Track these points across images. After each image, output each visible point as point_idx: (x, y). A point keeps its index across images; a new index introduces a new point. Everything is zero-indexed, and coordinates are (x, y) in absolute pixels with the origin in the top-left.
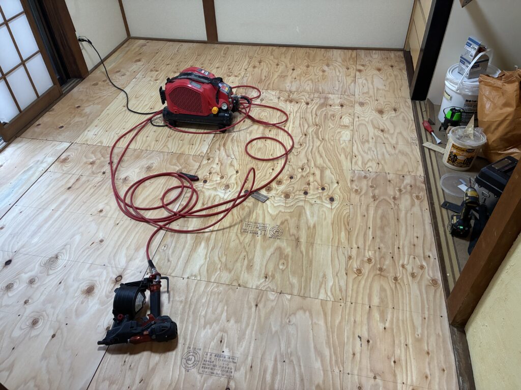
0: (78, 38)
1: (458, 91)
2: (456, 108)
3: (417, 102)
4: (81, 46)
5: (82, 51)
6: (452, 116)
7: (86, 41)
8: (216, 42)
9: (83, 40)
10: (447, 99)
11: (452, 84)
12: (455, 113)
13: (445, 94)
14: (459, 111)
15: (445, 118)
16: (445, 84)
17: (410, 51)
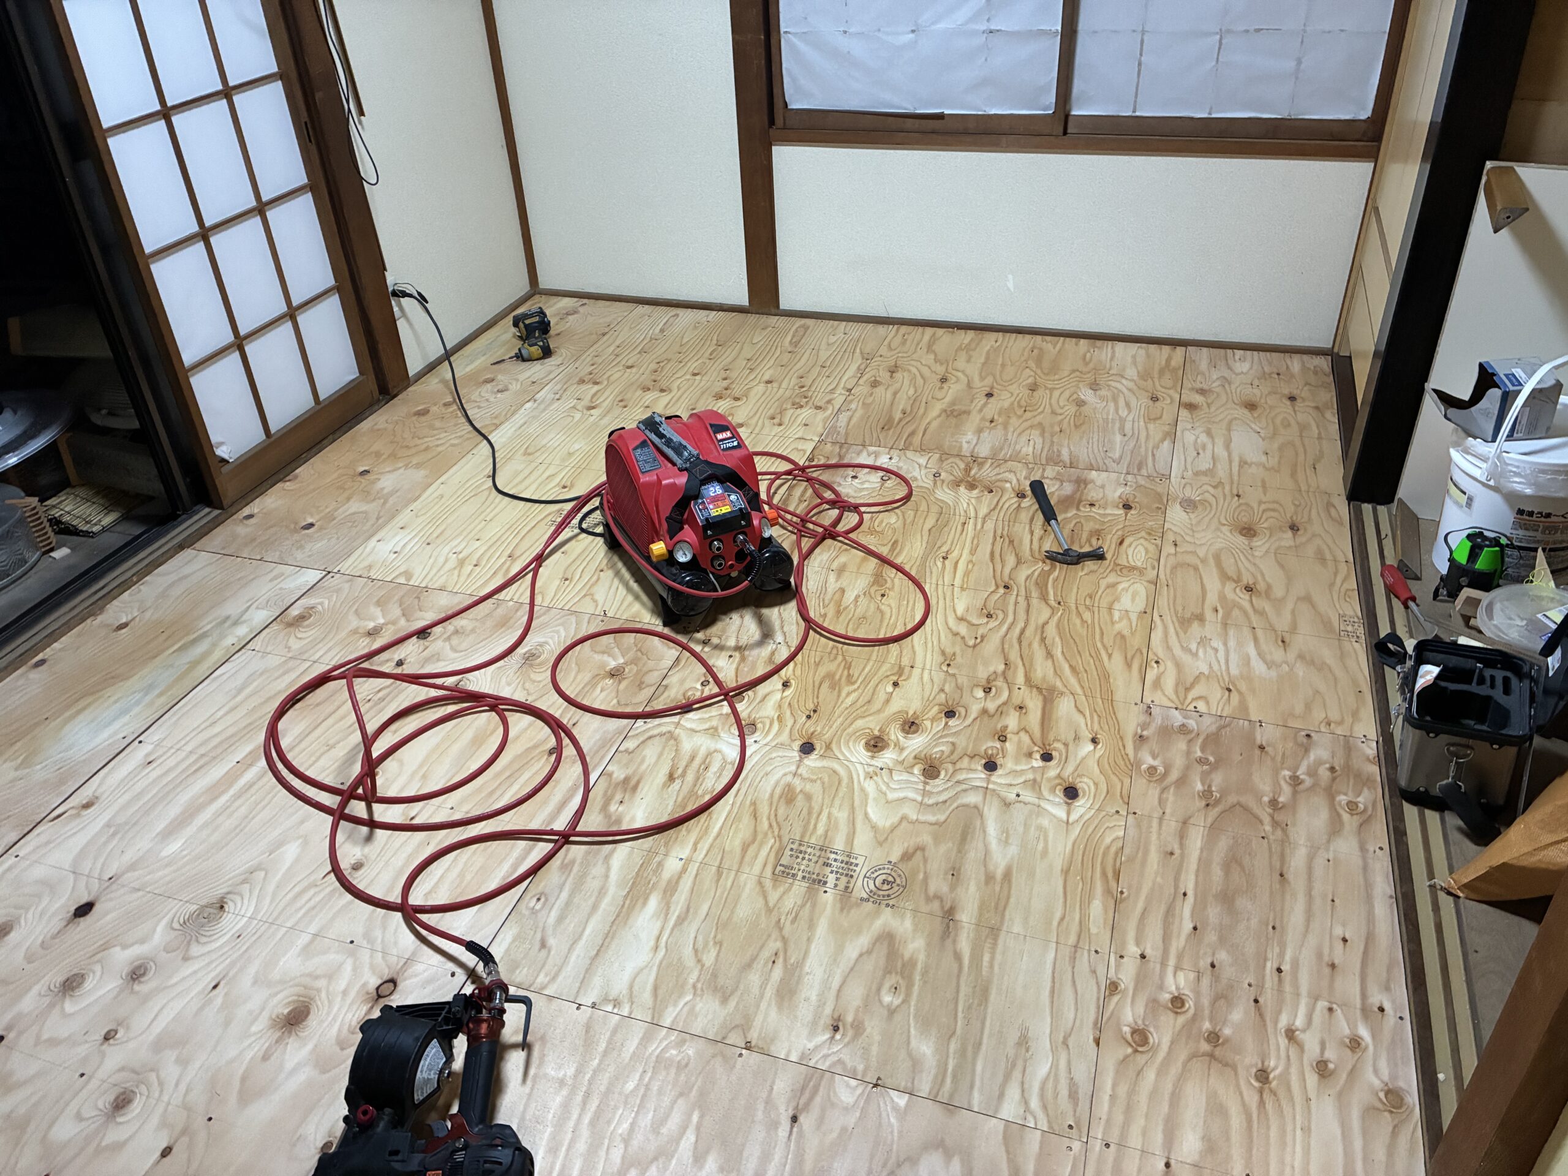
0: (390, 289)
1: (1492, 483)
2: (1486, 533)
3: (1367, 508)
4: (396, 309)
5: (398, 323)
6: (1473, 555)
7: (410, 296)
8: (773, 311)
9: (405, 294)
10: (1457, 503)
11: (1469, 457)
12: (1481, 548)
13: (1453, 490)
14: (1496, 542)
15: (1451, 560)
16: (1451, 459)
17: (1350, 357)
